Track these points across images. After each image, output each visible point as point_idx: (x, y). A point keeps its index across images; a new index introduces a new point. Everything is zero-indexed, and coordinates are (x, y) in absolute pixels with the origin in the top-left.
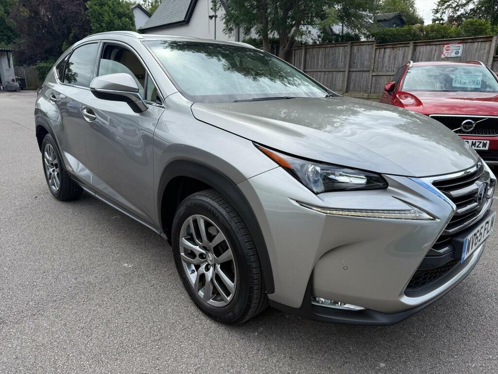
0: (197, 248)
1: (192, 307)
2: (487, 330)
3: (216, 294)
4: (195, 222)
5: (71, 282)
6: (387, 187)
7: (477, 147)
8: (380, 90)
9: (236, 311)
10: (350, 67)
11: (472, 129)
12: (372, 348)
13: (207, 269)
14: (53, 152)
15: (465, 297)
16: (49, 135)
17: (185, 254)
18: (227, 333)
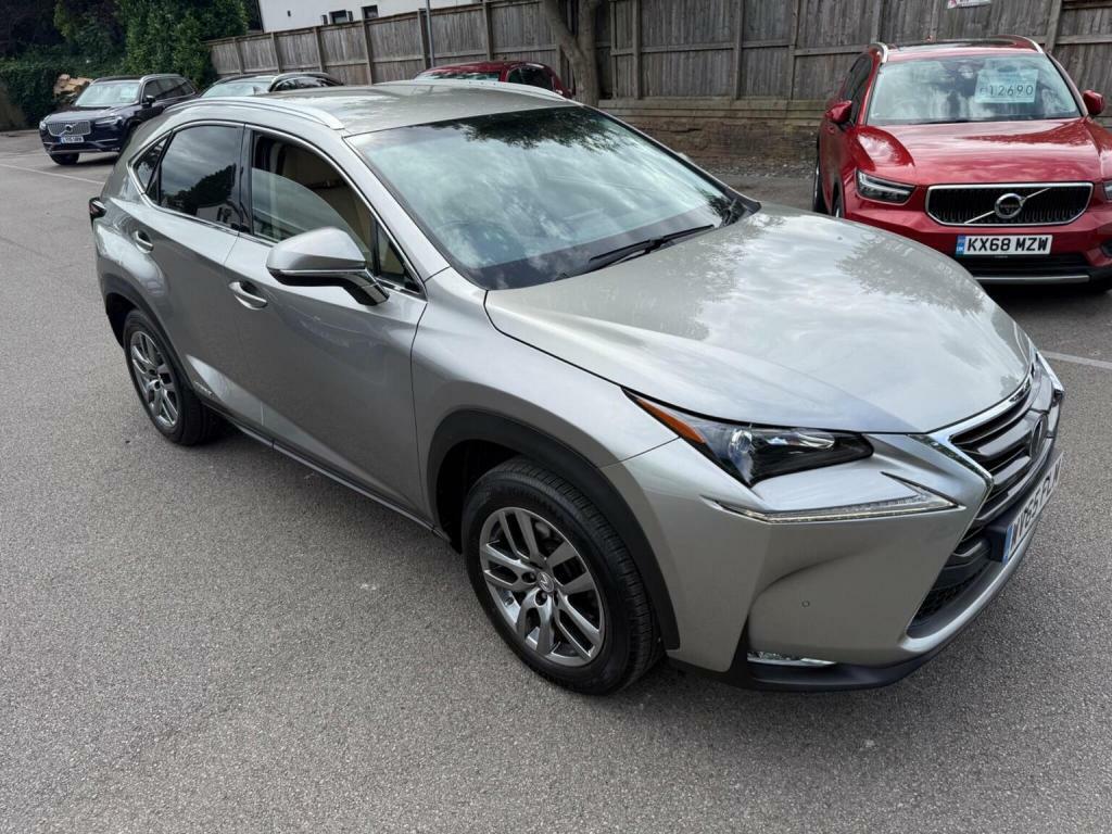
0: (518, 563)
1: (515, 664)
2: (1047, 658)
3: (561, 643)
4: (512, 519)
5: (272, 636)
6: (871, 454)
7: (1028, 249)
8: (813, 90)
9: (606, 677)
10: (744, 38)
11: (1016, 213)
12: (848, 714)
13: (541, 599)
14: (155, 349)
15: (1007, 594)
16: (138, 313)
17: (492, 572)
18: (588, 709)
